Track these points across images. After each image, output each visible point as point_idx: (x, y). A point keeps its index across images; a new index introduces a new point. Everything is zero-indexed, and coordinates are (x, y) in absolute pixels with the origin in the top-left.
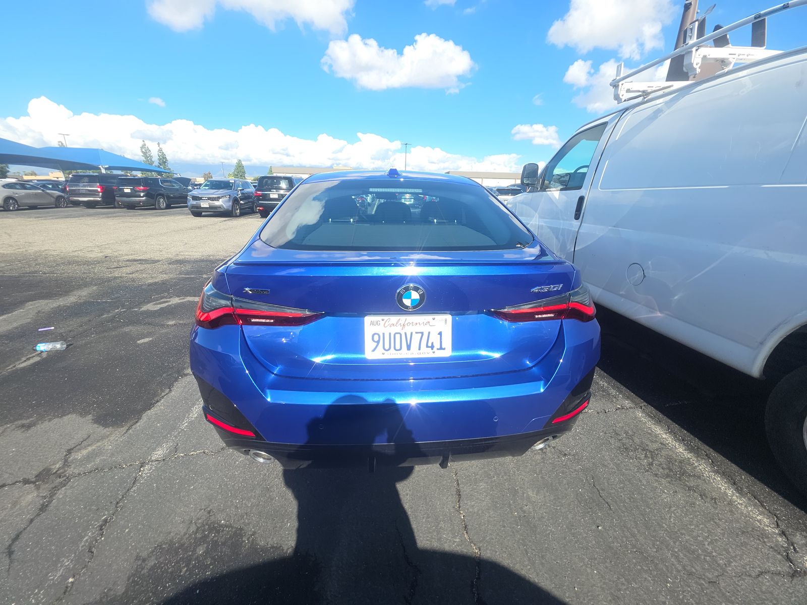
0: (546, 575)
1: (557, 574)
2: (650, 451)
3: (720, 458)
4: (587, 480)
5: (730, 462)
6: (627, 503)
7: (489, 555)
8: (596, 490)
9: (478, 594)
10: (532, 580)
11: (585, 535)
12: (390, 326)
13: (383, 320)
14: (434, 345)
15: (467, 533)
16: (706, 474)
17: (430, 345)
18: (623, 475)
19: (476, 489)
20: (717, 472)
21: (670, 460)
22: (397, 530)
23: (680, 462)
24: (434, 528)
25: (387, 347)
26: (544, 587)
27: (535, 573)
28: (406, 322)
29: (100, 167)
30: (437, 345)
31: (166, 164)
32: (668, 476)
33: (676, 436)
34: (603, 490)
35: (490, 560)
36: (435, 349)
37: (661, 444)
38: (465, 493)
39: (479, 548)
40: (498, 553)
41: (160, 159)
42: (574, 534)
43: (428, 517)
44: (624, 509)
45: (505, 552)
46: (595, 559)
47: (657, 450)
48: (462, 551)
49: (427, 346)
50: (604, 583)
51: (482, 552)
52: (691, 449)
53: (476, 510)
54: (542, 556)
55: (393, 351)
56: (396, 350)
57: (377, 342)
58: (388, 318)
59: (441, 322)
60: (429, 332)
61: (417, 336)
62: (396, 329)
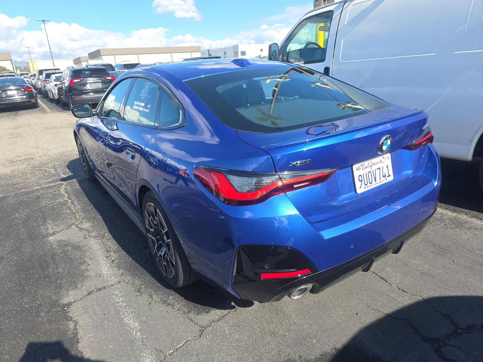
0: (456, 290)
1: (459, 287)
2: (440, 219)
3: (467, 211)
4: (429, 244)
5: (471, 211)
6: (454, 246)
7: (427, 296)
8: (437, 246)
9: (440, 313)
10: (453, 295)
11: (452, 267)
12: (365, 169)
13: (361, 165)
14: (386, 174)
15: (407, 293)
16: (469, 220)
17: (384, 175)
18: (440, 234)
19: (387, 272)
20: (471, 217)
21: (451, 220)
23: (455, 219)
25: (366, 183)
26: (460, 295)
27: (452, 292)
28: (372, 164)
32: (457, 227)
33: (442, 208)
34: (440, 245)
36: (386, 177)
37: (440, 214)
38: (384, 276)
39: (419, 296)
40: (429, 293)
42: (448, 269)
43: (382, 296)
44: (455, 249)
45: (431, 291)
46: (466, 274)
47: (441, 217)
48: (415, 301)
49: (383, 176)
50: (478, 281)
51: (422, 296)
52: (454, 211)
53: (399, 281)
54: (447, 284)
55: (369, 185)
56: (370, 183)
57: (361, 181)
58: (363, 163)
59: (387, 159)
60: (383, 167)
61: (378, 171)
62: (368, 170)
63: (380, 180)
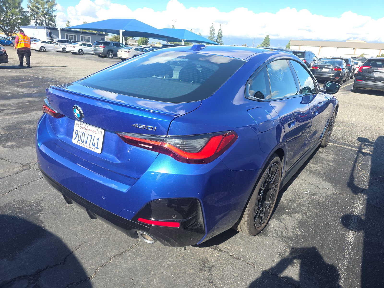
12: (82, 129)
13: (80, 124)
14: (95, 144)
17: (93, 144)
19: (133, 258)
22: (80, 246)
24: (92, 256)
25: (79, 139)
28: (88, 129)
29: (182, 40)
30: (96, 146)
31: (221, 38)
35: (91, 284)
40: (99, 285)
41: (218, 35)
53: (119, 264)
55: (80, 142)
56: (82, 142)
57: (77, 135)
58: (82, 124)
59: (100, 133)
60: (94, 137)
61: (90, 137)
62: (84, 131)
63: (90, 145)
